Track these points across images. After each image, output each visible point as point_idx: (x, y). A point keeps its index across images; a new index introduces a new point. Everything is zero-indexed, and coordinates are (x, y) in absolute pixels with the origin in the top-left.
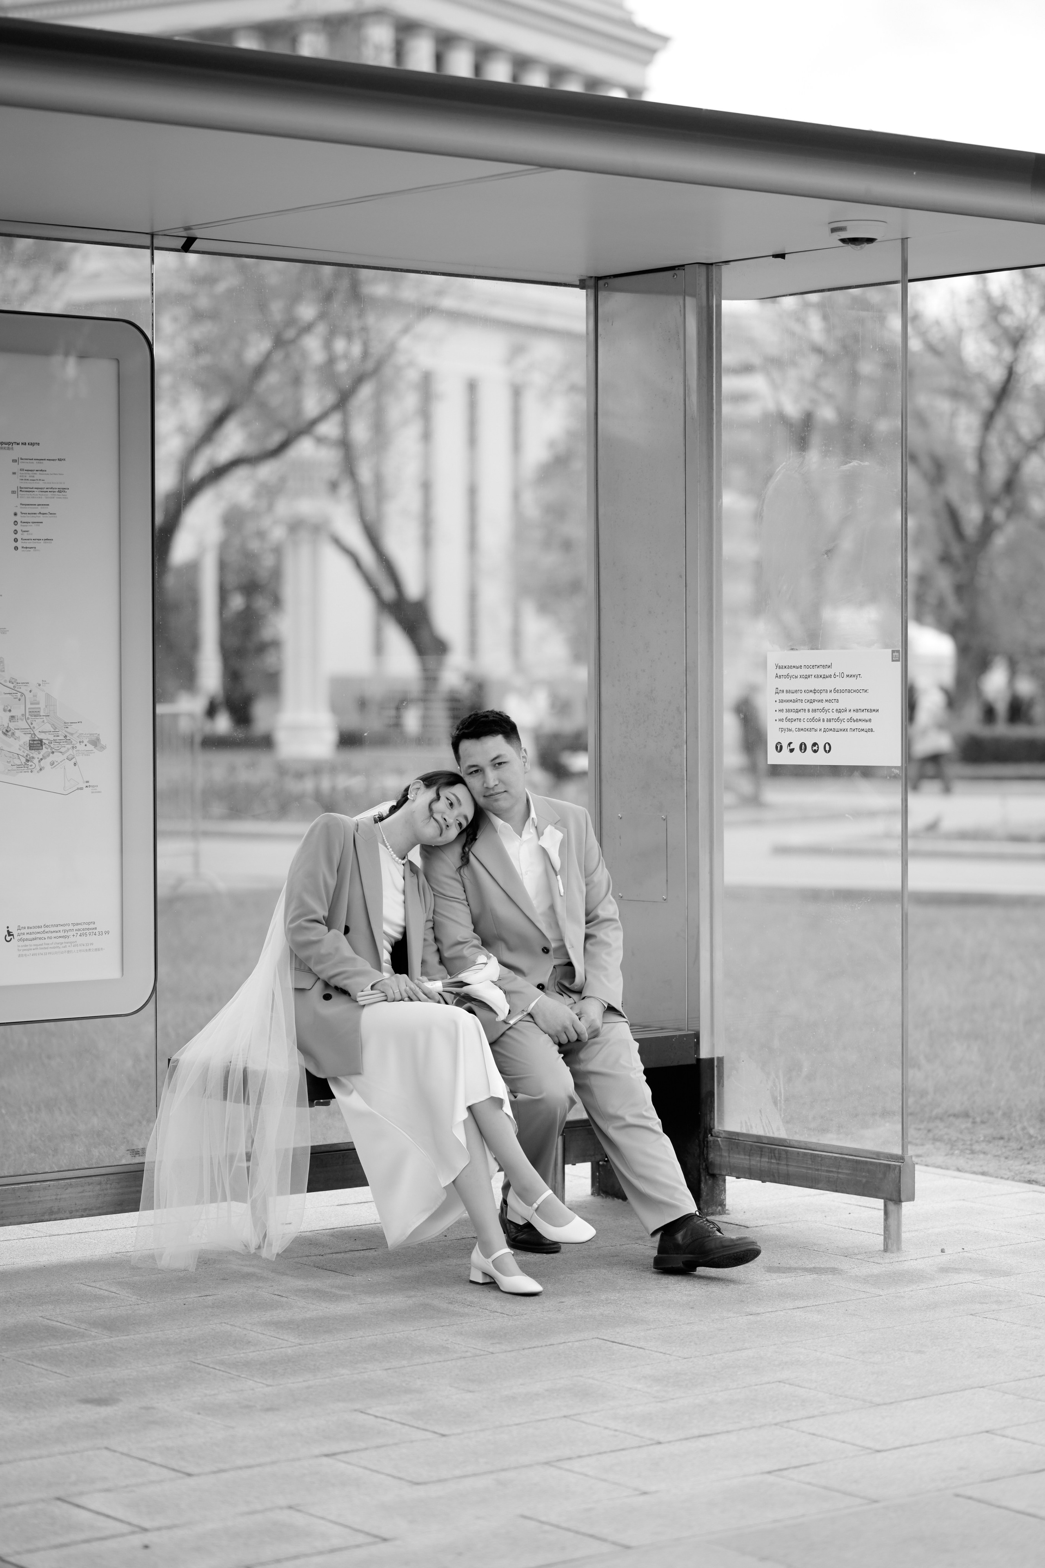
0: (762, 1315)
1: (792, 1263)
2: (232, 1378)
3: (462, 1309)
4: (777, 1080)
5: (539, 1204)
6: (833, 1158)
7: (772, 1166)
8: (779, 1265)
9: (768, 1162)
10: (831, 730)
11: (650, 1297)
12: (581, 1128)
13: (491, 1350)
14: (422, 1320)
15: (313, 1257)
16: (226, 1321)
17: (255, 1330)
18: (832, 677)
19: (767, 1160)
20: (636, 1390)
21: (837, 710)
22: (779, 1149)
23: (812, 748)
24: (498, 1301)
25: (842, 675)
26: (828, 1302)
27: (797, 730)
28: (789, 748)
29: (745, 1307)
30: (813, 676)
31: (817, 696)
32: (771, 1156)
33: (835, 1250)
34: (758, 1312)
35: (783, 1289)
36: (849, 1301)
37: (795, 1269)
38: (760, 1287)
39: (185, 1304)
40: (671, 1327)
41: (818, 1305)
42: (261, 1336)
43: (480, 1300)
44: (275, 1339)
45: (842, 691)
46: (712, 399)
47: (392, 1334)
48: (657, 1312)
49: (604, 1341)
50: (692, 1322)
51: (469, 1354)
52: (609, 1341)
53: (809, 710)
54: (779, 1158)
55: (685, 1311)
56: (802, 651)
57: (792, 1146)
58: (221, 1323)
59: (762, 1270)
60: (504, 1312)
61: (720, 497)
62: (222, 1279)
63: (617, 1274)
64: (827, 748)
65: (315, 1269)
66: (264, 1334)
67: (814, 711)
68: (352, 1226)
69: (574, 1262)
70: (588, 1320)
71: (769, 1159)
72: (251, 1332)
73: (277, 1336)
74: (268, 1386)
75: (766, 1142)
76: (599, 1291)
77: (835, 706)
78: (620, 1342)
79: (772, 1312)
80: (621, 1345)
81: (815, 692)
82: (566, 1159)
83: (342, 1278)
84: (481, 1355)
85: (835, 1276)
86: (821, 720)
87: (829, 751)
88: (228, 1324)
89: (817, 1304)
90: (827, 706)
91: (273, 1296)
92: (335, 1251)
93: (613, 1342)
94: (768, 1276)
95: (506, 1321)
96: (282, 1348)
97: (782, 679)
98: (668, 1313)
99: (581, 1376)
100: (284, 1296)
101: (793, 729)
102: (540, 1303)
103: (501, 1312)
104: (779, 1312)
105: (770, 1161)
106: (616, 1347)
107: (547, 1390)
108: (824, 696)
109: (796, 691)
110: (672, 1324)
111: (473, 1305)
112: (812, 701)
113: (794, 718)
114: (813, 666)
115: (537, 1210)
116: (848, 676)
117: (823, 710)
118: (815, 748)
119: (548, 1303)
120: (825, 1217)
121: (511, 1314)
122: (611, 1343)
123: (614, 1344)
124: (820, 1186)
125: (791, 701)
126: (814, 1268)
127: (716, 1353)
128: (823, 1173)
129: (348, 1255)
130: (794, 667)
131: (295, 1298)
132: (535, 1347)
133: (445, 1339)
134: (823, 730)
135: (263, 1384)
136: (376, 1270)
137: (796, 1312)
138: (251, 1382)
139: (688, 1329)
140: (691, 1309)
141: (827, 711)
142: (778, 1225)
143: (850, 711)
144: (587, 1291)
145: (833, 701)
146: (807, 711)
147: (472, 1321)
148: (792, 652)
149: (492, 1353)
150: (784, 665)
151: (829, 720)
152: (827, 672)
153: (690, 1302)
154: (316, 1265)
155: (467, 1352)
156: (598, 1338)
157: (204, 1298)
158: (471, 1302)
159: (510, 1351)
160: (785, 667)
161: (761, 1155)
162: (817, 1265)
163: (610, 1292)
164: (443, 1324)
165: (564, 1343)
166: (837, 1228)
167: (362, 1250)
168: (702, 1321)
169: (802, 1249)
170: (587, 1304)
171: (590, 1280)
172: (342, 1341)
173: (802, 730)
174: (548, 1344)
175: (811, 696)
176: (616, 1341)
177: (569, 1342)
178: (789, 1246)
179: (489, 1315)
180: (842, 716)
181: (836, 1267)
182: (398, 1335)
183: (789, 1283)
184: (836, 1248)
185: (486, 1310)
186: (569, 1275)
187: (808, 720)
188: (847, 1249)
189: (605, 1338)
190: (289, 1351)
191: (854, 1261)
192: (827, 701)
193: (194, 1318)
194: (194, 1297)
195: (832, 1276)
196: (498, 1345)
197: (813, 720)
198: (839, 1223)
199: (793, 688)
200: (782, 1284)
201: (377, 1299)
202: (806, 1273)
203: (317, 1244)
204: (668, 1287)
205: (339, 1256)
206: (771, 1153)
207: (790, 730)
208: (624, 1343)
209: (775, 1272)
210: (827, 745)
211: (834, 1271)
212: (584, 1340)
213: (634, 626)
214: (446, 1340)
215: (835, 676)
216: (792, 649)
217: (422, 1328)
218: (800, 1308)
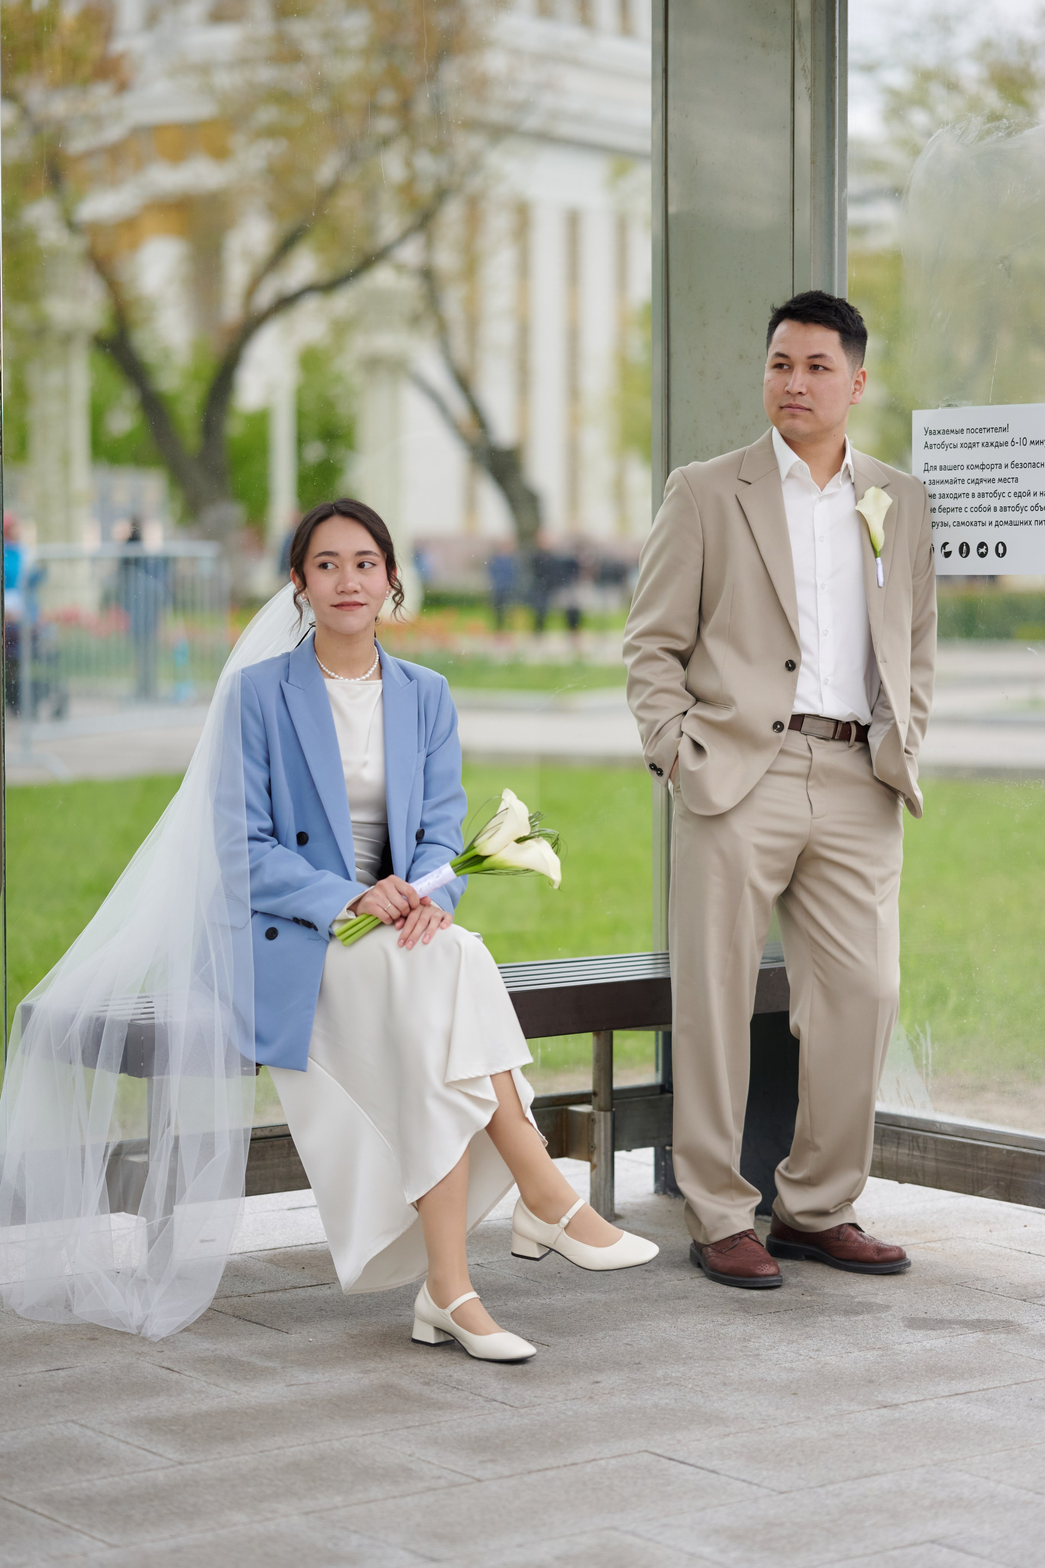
0: (902, 1409)
1: (946, 1313)
2: (57, 1531)
3: (443, 1394)
4: (921, 1035)
5: (570, 1218)
6: (1005, 1152)
7: (915, 1161)
8: (925, 1316)
9: (908, 1155)
10: (1006, 523)
11: (732, 1374)
12: (639, 1099)
13: (478, 1474)
14: (379, 1415)
15: (235, 1299)
16: (75, 1418)
17: (115, 1435)
18: (1009, 444)
19: (907, 1152)
20: (701, 1557)
21: (1015, 493)
22: (924, 1136)
23: (978, 550)
24: (500, 1379)
25: (1023, 441)
26: (1002, 1384)
27: (955, 524)
28: (943, 550)
29: (876, 1393)
30: (980, 445)
31: (987, 474)
32: (913, 1146)
33: (1007, 1289)
34: (894, 1402)
35: (933, 1359)
36: (1034, 1383)
37: (950, 1322)
38: (898, 1354)
39: (20, 1386)
40: (761, 1431)
41: (987, 1389)
42: (122, 1446)
43: (472, 1379)
44: (144, 1452)
45: (1023, 466)
46: (833, 42)
47: (328, 1443)
48: (741, 1401)
49: (657, 1458)
50: (793, 1421)
51: (442, 1483)
52: (663, 1457)
53: (973, 495)
54: (925, 1150)
55: (784, 1400)
56: (963, 407)
57: (944, 1132)
58: (67, 1421)
59: (901, 1324)
60: (506, 1401)
61: (843, 184)
62: (90, 1339)
63: (683, 1331)
64: (1001, 550)
65: (234, 1320)
66: (127, 1443)
67: (982, 495)
68: (302, 1245)
69: (621, 1308)
70: (634, 1416)
71: (909, 1149)
72: (109, 1439)
73: (148, 1447)
74: (111, 1546)
75: (906, 1125)
76: (654, 1361)
77: (1013, 487)
78: (681, 1459)
79: (917, 1401)
80: (682, 1466)
81: (983, 467)
82: (616, 1144)
83: (270, 1336)
84: (461, 1485)
85: (1010, 1336)
86: (992, 509)
87: (1004, 554)
88: (77, 1423)
89: (985, 1387)
90: (1001, 487)
91: (159, 1370)
92: (270, 1289)
93: (671, 1459)
94: (910, 1335)
95: (507, 1417)
96: (150, 1470)
97: (935, 450)
98: (757, 1404)
99: (615, 1528)
100: (176, 1369)
101: (951, 523)
102: (563, 1383)
103: (502, 1400)
104: (928, 1402)
105: (911, 1153)
106: (675, 1469)
107: (558, 1558)
108: (997, 474)
109: (955, 467)
110: (763, 1425)
111: (460, 1387)
112: (978, 482)
113: (952, 506)
114: (981, 429)
115: (566, 1228)
116: (1032, 442)
117: (995, 494)
118: (983, 550)
119: (575, 1385)
120: (991, 1231)
121: (517, 1404)
122: (667, 1461)
123: (673, 1463)
124: (984, 1192)
125: (947, 482)
126: (979, 1321)
127: (832, 1483)
128: (989, 1174)
129: (288, 1295)
130: (952, 431)
131: (191, 1374)
132: (547, 1469)
133: (409, 1452)
134: (994, 523)
135: (103, 1541)
136: (323, 1323)
137: (954, 1403)
138: (86, 1538)
139: (788, 1435)
140: (793, 1397)
141: (1001, 495)
142: (922, 1245)
143: (1035, 494)
144: (637, 1361)
145: (1009, 480)
146: (970, 496)
147: (455, 1417)
148: (949, 409)
149: (479, 1480)
150: (937, 428)
151: (1004, 509)
152: (1001, 437)
153: (791, 1382)
154: (237, 1313)
155: (439, 1478)
156: (646, 1451)
157: (54, 1373)
158: (459, 1382)
159: (508, 1477)
160: (939, 432)
161: (899, 1143)
162: (983, 1316)
163: (671, 1363)
164: (410, 1424)
165: (594, 1460)
166: (1009, 1251)
167: (310, 1286)
168: (809, 1418)
169: (958, 1287)
170: (634, 1386)
171: (642, 1341)
172: (247, 1457)
173: (963, 523)
174: (569, 1461)
175: (977, 474)
176: (675, 1457)
177: (601, 1459)
178: (940, 1281)
179: (483, 1407)
180: (1023, 502)
181: (1011, 1319)
182: (336, 1444)
183: (942, 1347)
184: (1008, 1285)
185: (480, 1398)
186: (611, 1333)
187: (972, 510)
188: (1025, 1287)
189: (659, 1451)
190: (161, 1476)
191: (1037, 1309)
192: (1000, 480)
193: (27, 1413)
194: (39, 1372)
195: (1005, 1336)
196: (490, 1465)
197: (979, 509)
198: (1012, 1242)
199: (950, 463)
200: (931, 1350)
201: (316, 1376)
202: (966, 1329)
203: (245, 1276)
204: (758, 1355)
205: (274, 1297)
206: (913, 1141)
207: (946, 525)
208: (687, 1461)
209: (920, 1328)
210: (1000, 545)
211: (1007, 1326)
212: (626, 1455)
213: (718, 378)
214: (410, 1455)
215: (1013, 443)
216: (949, 406)
217: (377, 1430)
218: (960, 1394)
